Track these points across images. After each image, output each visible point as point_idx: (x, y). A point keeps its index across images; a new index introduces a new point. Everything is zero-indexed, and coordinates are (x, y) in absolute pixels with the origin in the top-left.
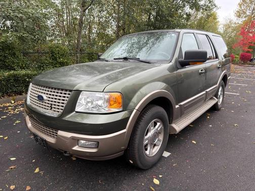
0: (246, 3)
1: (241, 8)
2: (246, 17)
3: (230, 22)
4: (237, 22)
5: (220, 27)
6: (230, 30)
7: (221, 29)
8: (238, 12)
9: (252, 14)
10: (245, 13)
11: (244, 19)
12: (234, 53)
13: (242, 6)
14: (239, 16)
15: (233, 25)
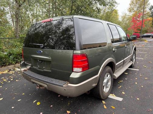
0: (134, 3)
1: (131, 6)
2: (134, 12)
3: (125, 15)
4: (129, 15)
5: (120, 18)
6: (125, 19)
7: (120, 19)
8: (129, 8)
9: (138, 10)
10: (133, 9)
11: (133, 13)
12: (129, 33)
13: (132, 5)
14: (130, 11)
15: (127, 17)
